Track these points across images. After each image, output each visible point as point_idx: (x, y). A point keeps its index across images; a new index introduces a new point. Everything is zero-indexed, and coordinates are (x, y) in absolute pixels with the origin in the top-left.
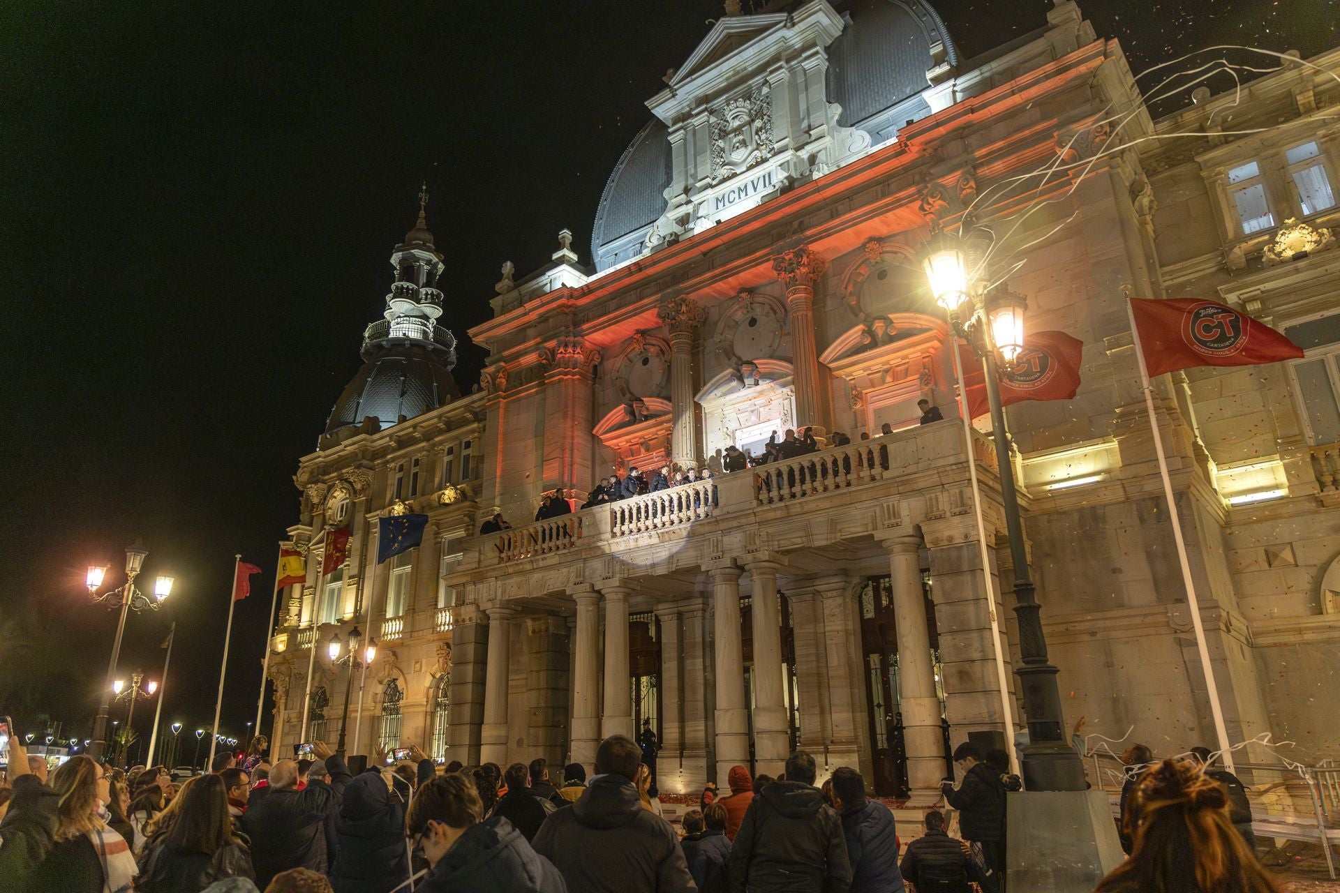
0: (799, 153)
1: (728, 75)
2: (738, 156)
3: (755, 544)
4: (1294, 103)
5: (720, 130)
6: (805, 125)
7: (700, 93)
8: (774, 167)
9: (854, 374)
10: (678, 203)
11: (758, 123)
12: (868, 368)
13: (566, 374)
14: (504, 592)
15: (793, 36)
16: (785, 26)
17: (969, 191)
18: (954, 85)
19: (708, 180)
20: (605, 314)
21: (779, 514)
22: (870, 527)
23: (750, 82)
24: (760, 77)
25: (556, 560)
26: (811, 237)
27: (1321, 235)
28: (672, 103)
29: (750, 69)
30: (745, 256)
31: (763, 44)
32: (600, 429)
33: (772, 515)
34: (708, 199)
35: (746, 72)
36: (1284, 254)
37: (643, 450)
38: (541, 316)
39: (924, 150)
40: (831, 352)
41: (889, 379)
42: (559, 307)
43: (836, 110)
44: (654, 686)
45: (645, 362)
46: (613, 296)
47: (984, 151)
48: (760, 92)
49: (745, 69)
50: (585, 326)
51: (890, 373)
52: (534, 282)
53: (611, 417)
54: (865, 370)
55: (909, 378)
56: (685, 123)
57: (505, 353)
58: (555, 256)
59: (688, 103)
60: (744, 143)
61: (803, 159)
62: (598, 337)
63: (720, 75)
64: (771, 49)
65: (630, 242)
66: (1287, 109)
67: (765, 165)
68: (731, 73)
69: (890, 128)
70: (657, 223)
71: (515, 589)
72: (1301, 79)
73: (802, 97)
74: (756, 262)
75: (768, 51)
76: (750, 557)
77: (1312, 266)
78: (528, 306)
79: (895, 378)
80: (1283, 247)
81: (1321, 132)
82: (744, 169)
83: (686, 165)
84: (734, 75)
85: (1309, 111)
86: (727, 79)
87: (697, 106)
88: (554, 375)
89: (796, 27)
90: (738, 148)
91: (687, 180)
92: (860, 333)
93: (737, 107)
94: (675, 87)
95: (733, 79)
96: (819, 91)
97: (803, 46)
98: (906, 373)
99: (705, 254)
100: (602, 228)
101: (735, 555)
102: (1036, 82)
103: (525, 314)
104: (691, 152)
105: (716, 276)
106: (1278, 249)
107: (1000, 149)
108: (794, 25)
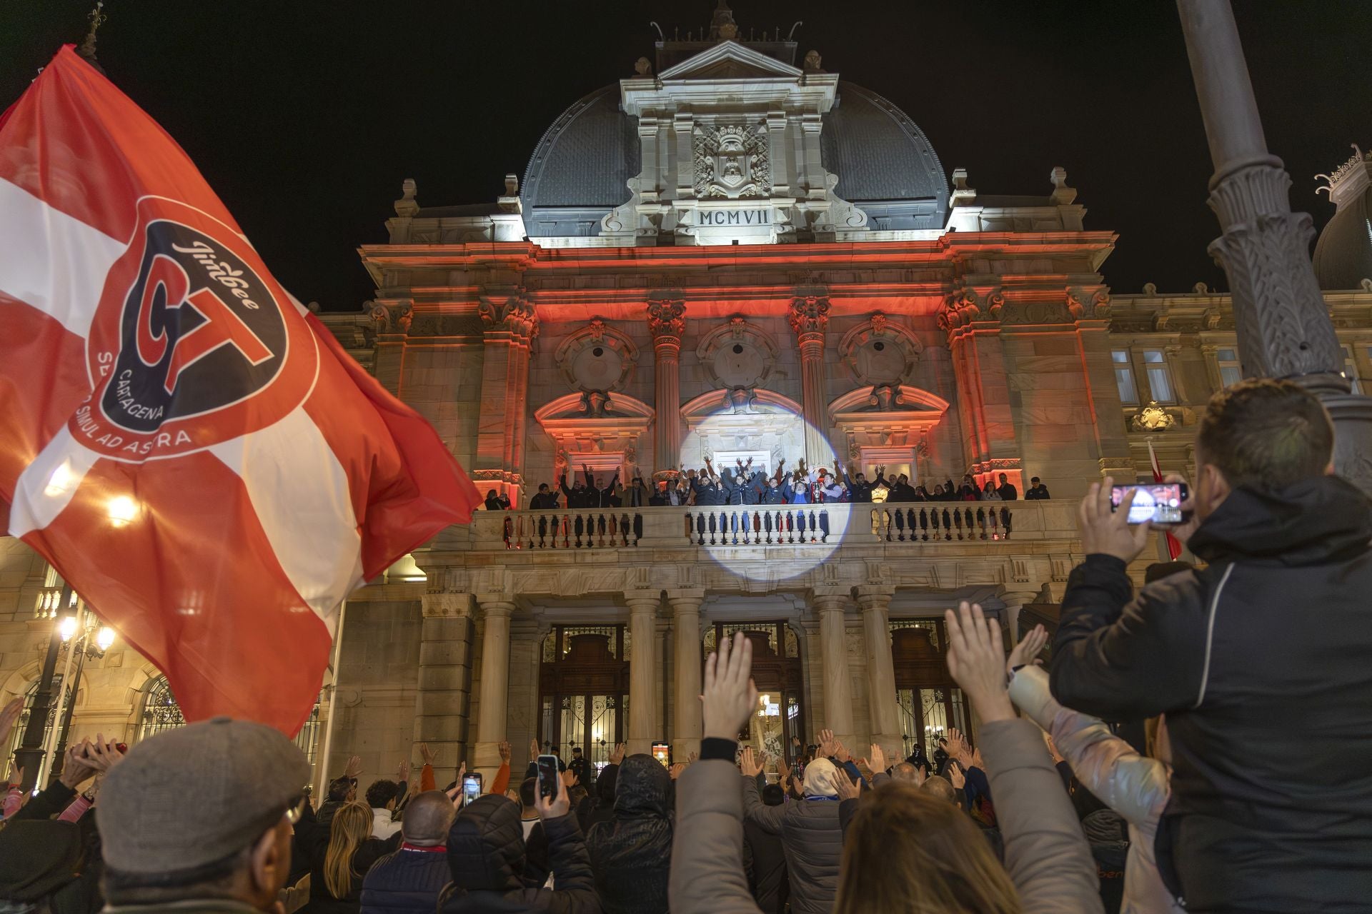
0: (798, 205)
1: (721, 97)
2: (732, 181)
3: (879, 576)
4: (1155, 320)
5: (705, 145)
6: (801, 180)
7: (685, 99)
8: (772, 207)
9: (855, 429)
10: (648, 200)
11: (754, 159)
12: (871, 427)
13: (514, 340)
14: (515, 585)
15: (795, 92)
16: (797, 81)
17: (998, 306)
18: (981, 212)
19: (692, 191)
20: (568, 288)
21: (911, 552)
22: (997, 578)
23: (747, 115)
24: (757, 115)
25: (614, 557)
26: (834, 291)
27: (1169, 419)
28: (652, 94)
29: (745, 102)
30: (762, 285)
31: (770, 86)
32: (544, 411)
33: (903, 552)
34: (692, 210)
35: (739, 103)
36: (1147, 425)
37: (596, 447)
38: (483, 263)
39: (955, 256)
40: (840, 404)
41: (889, 442)
42: (512, 261)
43: (833, 180)
44: (612, 707)
45: (598, 352)
46: (582, 272)
47: (1009, 278)
48: (756, 131)
49: (741, 99)
50: (541, 293)
51: (891, 436)
52: (468, 219)
53: (562, 402)
54: (866, 428)
55: (906, 446)
56: (661, 121)
57: (416, 290)
58: (502, 200)
59: (667, 102)
60: (738, 171)
61: (800, 212)
62: (552, 310)
63: (714, 93)
64: (774, 95)
65: (577, 216)
66: (1149, 324)
67: (763, 202)
68: (725, 97)
69: (887, 219)
70: (617, 209)
71: (533, 581)
72: (1163, 307)
73: (799, 154)
74: (772, 295)
75: (770, 95)
76: (873, 588)
77: (1166, 439)
78: (471, 246)
79: (894, 442)
80: (1146, 419)
81: (1168, 348)
82: (737, 196)
83: (658, 164)
84: (727, 100)
85: (1162, 330)
86: (719, 100)
87: (680, 112)
88: (497, 337)
89: (806, 88)
90: (733, 173)
91: (658, 179)
92: (869, 394)
93: (735, 133)
94: (664, 82)
95: (725, 103)
96: (815, 155)
97: (802, 106)
98: (904, 440)
99: (710, 267)
100: (536, 187)
101: (854, 584)
102: (1060, 242)
103: (462, 254)
104: (665, 153)
105: (723, 294)
106: (1143, 420)
107: (1021, 282)
108: (804, 85)
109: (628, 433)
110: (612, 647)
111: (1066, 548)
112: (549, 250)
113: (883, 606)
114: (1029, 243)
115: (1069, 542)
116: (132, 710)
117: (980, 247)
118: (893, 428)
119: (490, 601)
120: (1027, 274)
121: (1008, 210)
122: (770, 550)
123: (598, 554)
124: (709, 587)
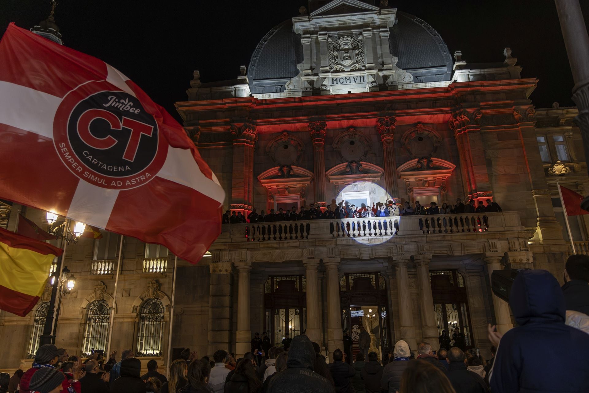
0: (379, 73)
1: (340, 23)
2: (347, 63)
3: (424, 250)
4: (559, 120)
5: (333, 46)
6: (380, 60)
7: (323, 25)
8: (366, 74)
9: (410, 179)
10: (307, 73)
11: (357, 51)
12: (417, 178)
13: (247, 143)
14: (252, 258)
15: (376, 19)
16: (377, 13)
17: (479, 117)
18: (469, 72)
19: (328, 68)
20: (271, 118)
21: (439, 239)
22: (482, 250)
23: (353, 31)
24: (358, 30)
25: (297, 244)
26: (398, 113)
27: (567, 169)
28: (307, 23)
29: (352, 24)
30: (363, 112)
31: (363, 16)
32: (262, 176)
33: (435, 239)
34: (328, 78)
35: (350, 25)
36: (556, 173)
37: (287, 192)
38: (231, 107)
39: (456, 94)
40: (402, 167)
41: (427, 185)
42: (245, 106)
43: (396, 60)
45: (286, 147)
46: (277, 109)
47: (484, 103)
48: (358, 38)
49: (350, 23)
50: (258, 121)
51: (427, 182)
52: (224, 88)
53: (269, 172)
54: (416, 178)
55: (435, 187)
56: (312, 36)
57: (200, 122)
58: (239, 78)
59: (314, 27)
60: (350, 58)
61: (380, 76)
62: (264, 128)
63: (337, 21)
64: (366, 20)
65: (274, 83)
66: (556, 122)
67: (362, 72)
68: (342, 22)
69: (423, 77)
70: (293, 79)
71: (260, 256)
72: (563, 114)
73: (379, 48)
74: (368, 117)
75: (364, 21)
76: (421, 256)
77: (566, 179)
78: (226, 100)
79: (429, 185)
80: (555, 170)
81: (566, 134)
82: (349, 70)
83: (311, 56)
84: (343, 24)
85: (562, 125)
86: (339, 24)
87: (321, 31)
88: (239, 142)
89: (381, 16)
90: (347, 59)
91: (311, 63)
92: (416, 162)
93: (348, 40)
94: (313, 17)
95: (342, 25)
96: (386, 48)
97: (379, 25)
98: (434, 184)
99: (338, 104)
100: (255, 71)
101: (412, 254)
102: (510, 84)
103: (221, 104)
104: (314, 51)
105: (344, 117)
106: (554, 170)
107: (490, 105)
108: (380, 14)
109: (301, 185)
110: (297, 286)
111: (516, 235)
112: (262, 100)
113: (426, 265)
114: (494, 86)
115: (518, 232)
116: (82, 317)
117: (469, 89)
118: (428, 178)
119: (241, 265)
120: (493, 101)
121: (482, 70)
122: (371, 239)
123: (290, 242)
124: (342, 257)
